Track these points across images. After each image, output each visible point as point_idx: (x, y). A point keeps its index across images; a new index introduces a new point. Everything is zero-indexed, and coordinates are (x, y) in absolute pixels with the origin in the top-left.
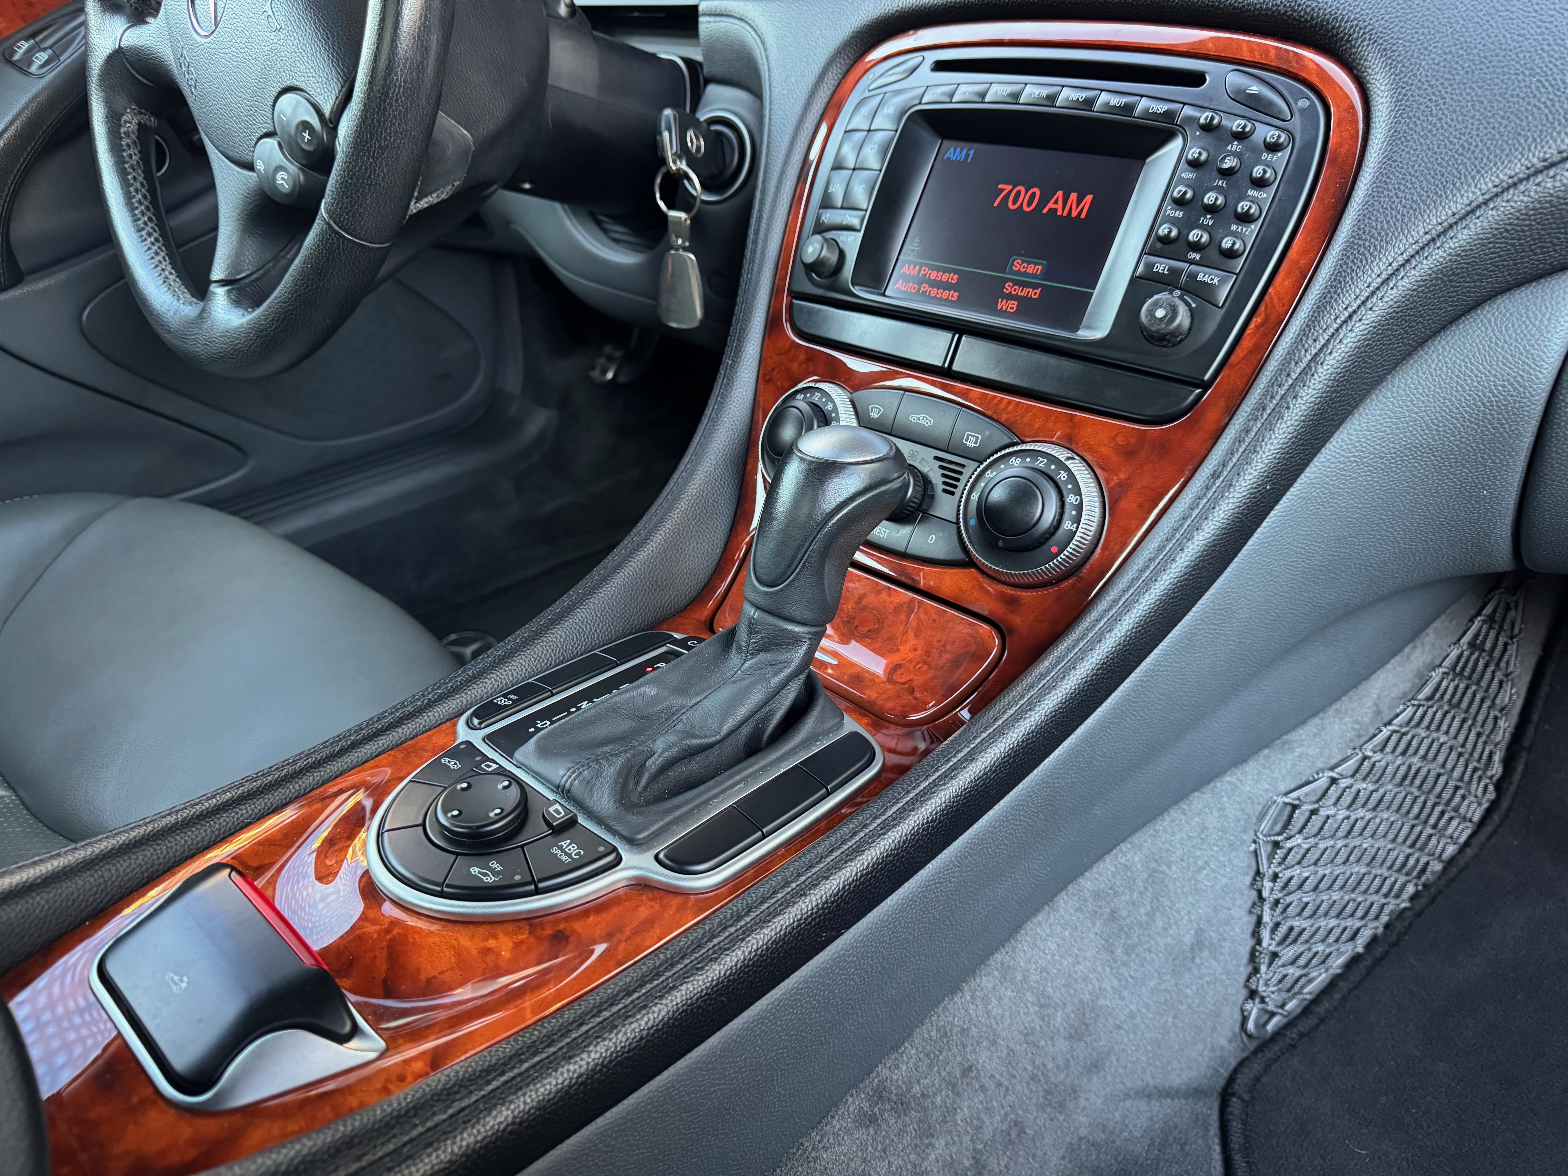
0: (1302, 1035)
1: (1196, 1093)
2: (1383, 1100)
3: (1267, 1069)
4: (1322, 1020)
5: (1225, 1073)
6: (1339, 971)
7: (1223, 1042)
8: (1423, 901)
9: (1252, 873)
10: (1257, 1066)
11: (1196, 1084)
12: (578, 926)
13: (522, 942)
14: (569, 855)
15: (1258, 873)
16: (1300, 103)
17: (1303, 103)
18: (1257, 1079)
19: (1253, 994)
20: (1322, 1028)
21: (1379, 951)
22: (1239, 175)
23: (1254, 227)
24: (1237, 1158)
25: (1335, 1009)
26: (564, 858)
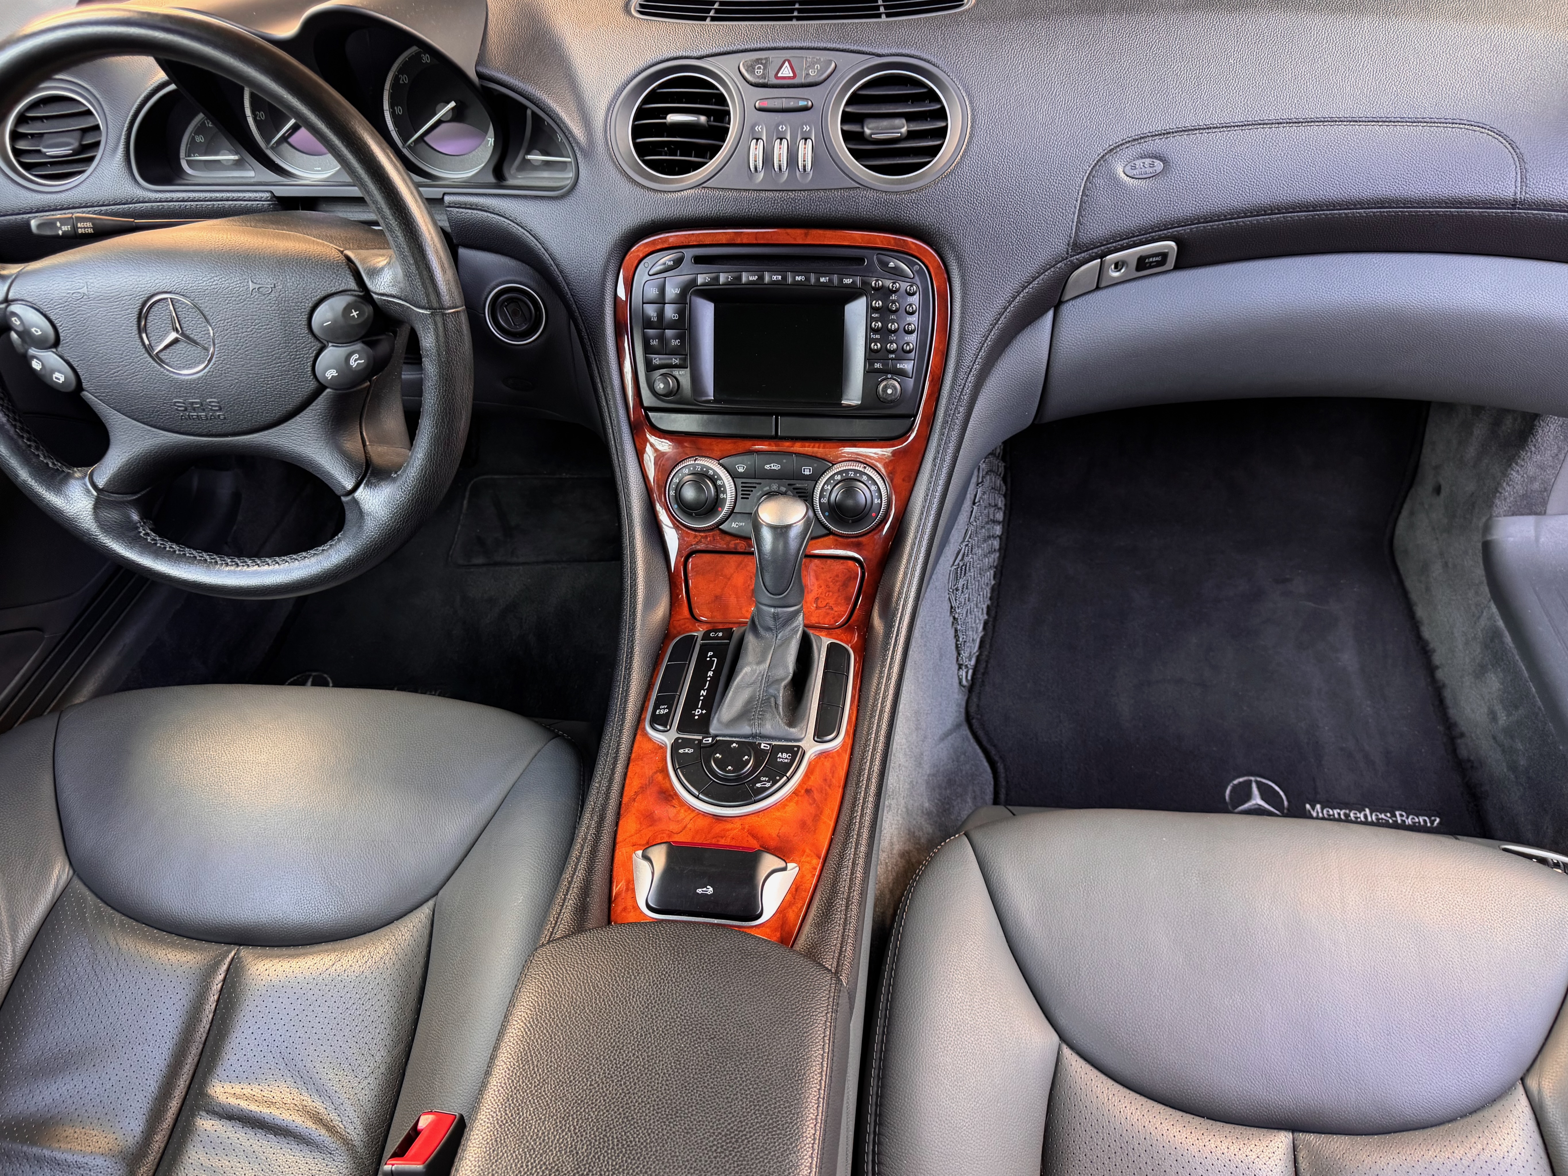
0: (983, 674)
1: (958, 726)
2: (1029, 685)
3: (979, 699)
4: (987, 662)
5: (963, 710)
6: (983, 633)
7: (956, 696)
8: (998, 576)
9: (949, 608)
10: (975, 699)
11: (955, 723)
12: (810, 783)
13: (798, 801)
14: (786, 758)
15: (952, 607)
16: (915, 268)
17: (916, 267)
18: (978, 706)
19: (960, 667)
20: (989, 666)
21: (993, 613)
22: (900, 311)
23: (915, 335)
24: (989, 747)
25: (989, 653)
26: (786, 761)
